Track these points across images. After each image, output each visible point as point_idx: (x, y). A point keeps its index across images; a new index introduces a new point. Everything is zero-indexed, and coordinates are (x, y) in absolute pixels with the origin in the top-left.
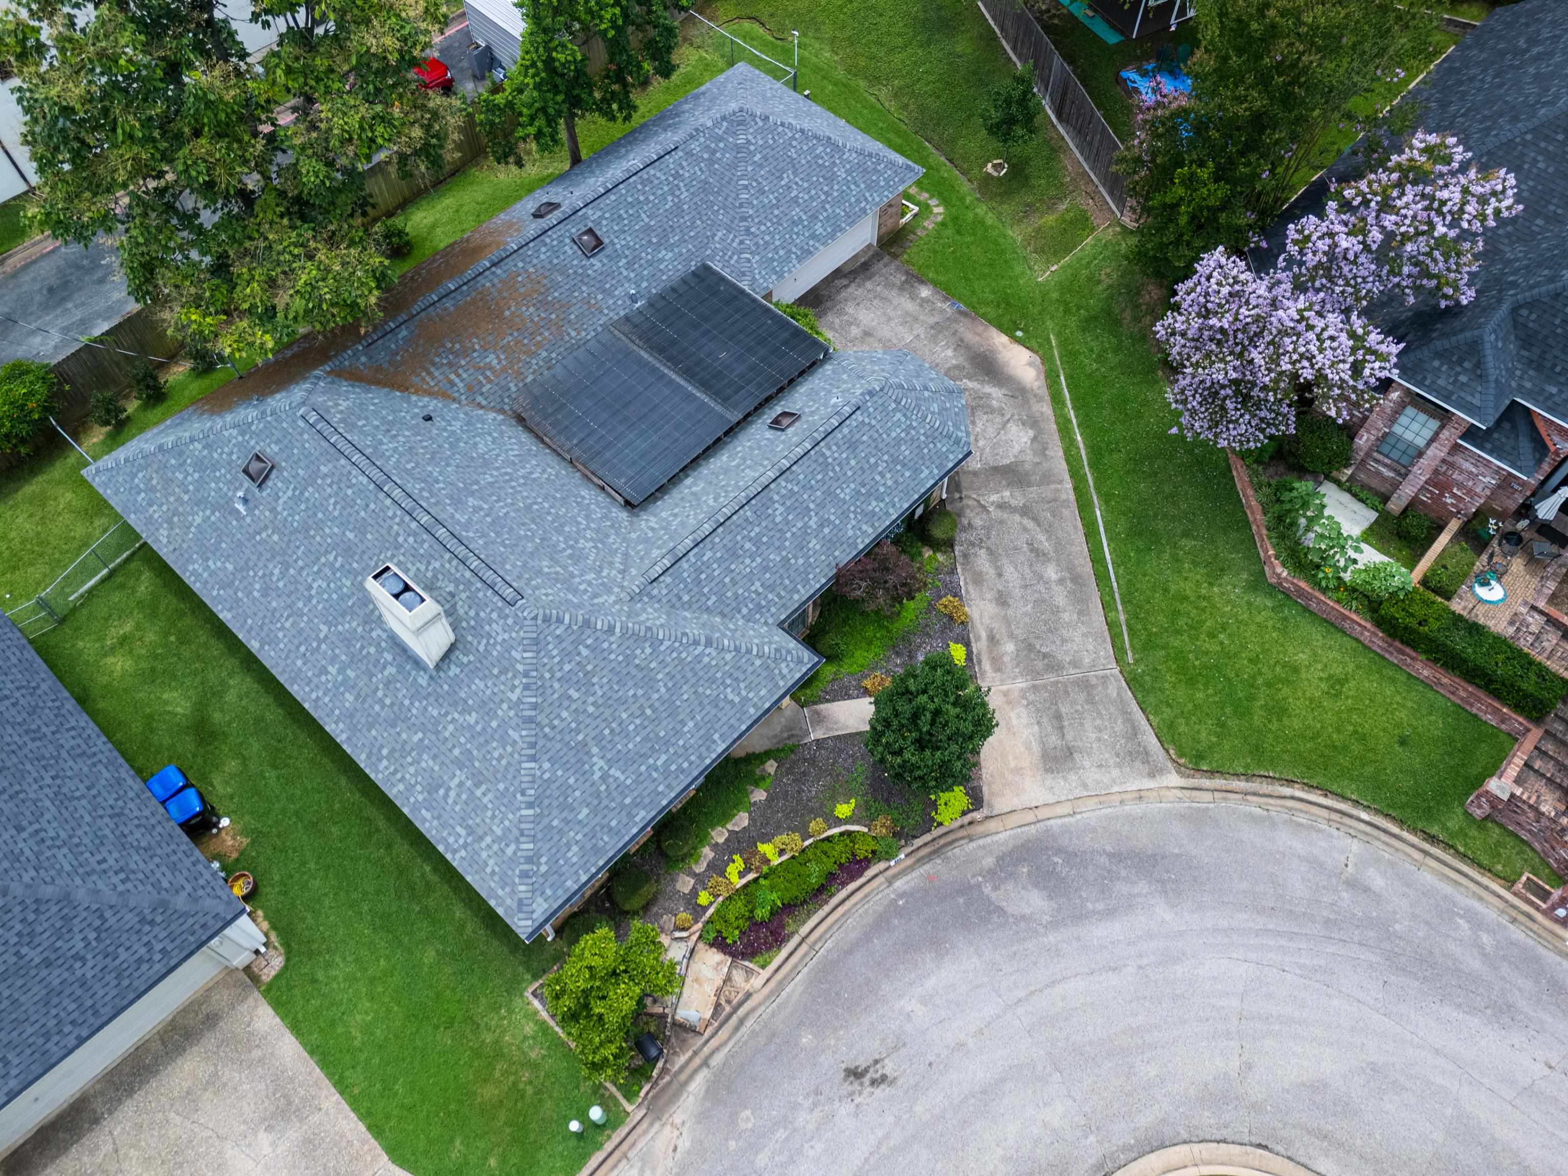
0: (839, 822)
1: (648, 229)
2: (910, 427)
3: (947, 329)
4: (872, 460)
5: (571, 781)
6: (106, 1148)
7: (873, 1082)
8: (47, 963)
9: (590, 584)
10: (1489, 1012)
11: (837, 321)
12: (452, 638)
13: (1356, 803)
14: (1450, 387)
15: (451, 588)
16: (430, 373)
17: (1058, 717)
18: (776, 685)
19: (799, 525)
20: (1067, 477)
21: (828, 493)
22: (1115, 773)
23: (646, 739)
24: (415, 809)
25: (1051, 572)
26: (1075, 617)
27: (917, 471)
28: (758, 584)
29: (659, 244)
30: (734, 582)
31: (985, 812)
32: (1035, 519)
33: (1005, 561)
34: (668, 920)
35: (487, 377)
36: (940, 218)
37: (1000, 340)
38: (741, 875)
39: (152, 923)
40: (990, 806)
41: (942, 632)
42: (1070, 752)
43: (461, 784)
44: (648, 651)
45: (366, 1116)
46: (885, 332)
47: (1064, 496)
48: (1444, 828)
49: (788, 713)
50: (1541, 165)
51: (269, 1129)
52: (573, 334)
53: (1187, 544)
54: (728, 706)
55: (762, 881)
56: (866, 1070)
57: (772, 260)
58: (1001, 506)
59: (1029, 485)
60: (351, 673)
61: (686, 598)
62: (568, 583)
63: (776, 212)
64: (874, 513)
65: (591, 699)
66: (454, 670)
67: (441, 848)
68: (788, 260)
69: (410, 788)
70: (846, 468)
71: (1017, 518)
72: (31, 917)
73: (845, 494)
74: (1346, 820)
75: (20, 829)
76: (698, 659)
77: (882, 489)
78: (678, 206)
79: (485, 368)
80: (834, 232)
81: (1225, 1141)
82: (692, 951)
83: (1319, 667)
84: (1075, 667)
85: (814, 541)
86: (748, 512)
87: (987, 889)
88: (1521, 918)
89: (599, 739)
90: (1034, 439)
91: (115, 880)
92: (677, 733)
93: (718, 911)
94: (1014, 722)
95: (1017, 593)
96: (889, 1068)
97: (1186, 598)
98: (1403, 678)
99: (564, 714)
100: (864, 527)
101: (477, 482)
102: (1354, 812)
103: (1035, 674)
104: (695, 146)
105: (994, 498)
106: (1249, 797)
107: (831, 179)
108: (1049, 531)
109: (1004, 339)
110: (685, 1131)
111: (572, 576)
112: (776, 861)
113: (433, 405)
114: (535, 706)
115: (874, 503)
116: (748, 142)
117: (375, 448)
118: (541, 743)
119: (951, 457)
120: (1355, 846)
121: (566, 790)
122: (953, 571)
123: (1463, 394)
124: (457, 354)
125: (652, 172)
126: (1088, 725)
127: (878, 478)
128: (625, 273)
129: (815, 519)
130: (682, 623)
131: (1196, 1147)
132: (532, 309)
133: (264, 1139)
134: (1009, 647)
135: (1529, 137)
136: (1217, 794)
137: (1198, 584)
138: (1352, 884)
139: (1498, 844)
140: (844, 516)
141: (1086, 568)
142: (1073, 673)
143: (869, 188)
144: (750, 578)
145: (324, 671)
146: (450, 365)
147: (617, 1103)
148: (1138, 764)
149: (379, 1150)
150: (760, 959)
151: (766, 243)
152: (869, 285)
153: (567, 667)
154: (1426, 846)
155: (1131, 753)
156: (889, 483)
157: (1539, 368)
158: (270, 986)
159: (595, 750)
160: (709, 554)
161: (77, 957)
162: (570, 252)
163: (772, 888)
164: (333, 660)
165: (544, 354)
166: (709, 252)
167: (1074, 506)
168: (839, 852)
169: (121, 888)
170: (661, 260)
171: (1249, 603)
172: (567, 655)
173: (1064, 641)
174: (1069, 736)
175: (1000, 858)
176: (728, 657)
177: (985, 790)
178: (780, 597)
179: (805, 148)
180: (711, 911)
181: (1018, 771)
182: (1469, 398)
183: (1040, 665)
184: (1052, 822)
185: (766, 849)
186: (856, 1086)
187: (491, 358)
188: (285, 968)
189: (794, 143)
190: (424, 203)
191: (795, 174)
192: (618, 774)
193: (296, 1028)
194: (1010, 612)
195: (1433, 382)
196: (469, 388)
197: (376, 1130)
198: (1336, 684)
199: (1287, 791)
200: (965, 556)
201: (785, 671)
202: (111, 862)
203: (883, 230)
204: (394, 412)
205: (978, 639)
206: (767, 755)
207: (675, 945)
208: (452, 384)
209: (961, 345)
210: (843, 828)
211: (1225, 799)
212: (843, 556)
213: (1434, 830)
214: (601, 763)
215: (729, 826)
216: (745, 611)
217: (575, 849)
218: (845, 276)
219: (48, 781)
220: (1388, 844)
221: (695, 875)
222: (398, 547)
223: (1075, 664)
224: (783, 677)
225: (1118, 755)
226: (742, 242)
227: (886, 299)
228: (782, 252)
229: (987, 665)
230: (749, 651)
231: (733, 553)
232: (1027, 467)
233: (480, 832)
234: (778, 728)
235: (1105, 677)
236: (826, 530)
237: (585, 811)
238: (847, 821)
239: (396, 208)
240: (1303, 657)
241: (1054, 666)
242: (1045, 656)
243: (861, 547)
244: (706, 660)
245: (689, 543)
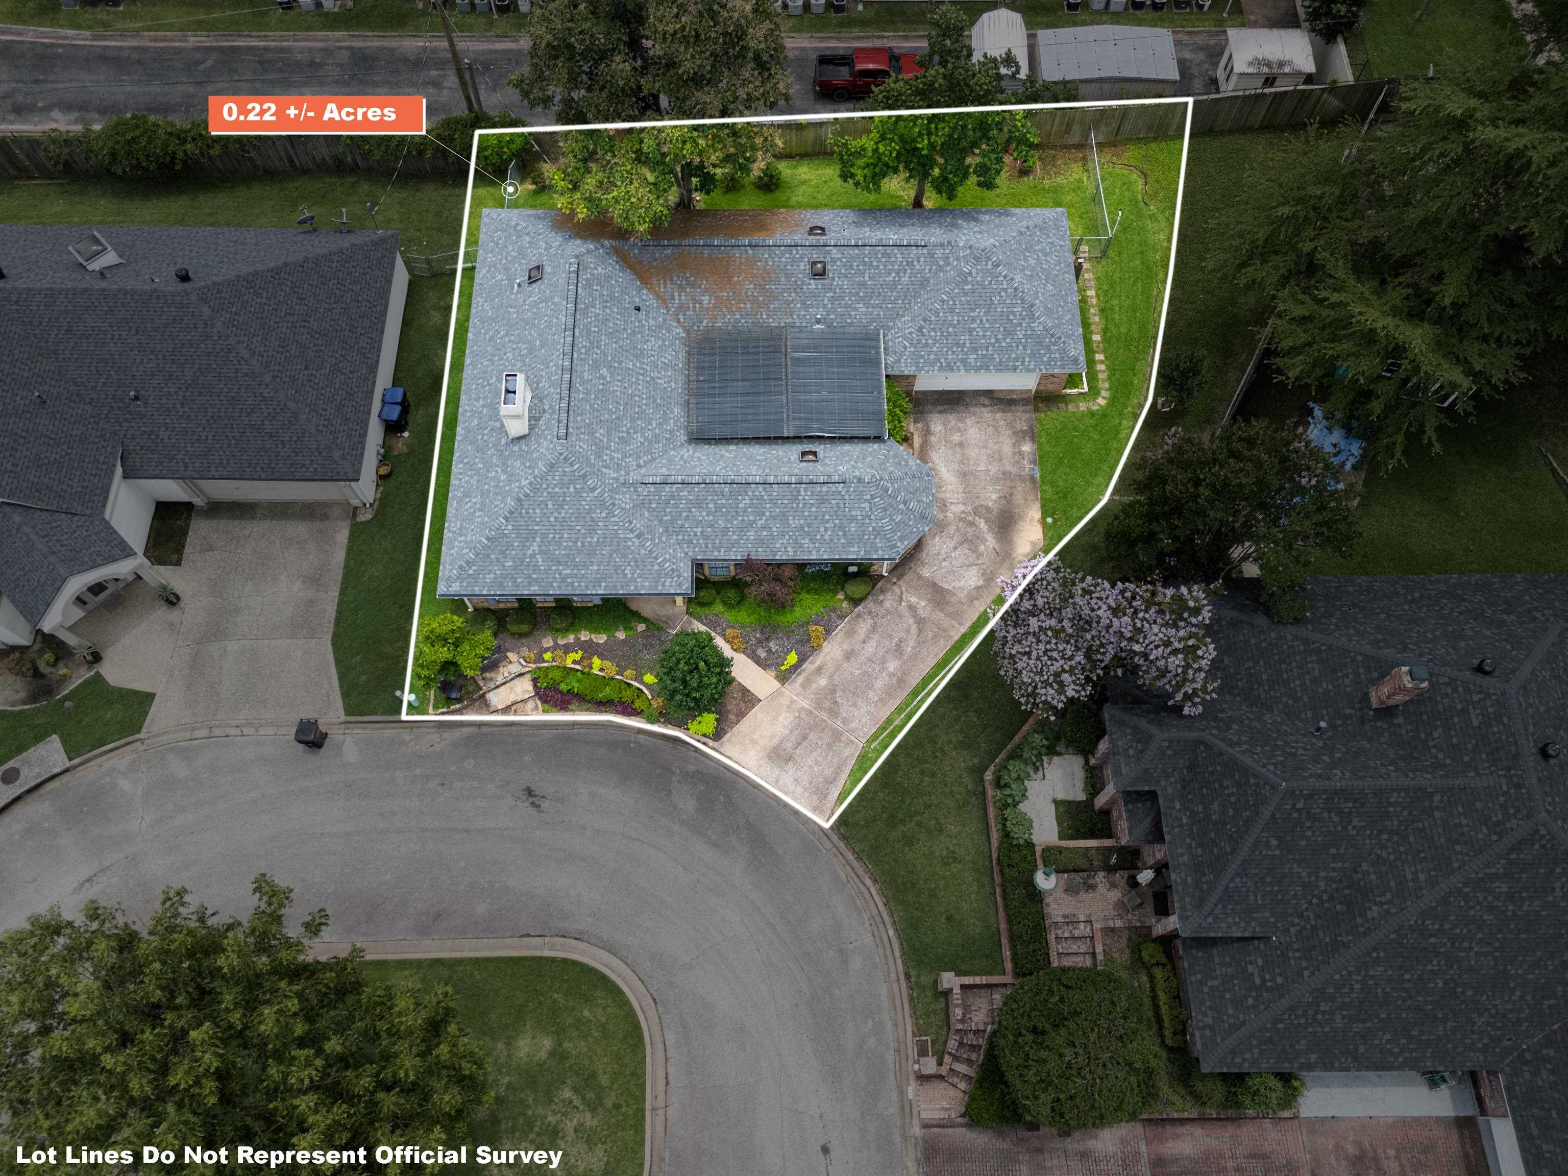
0: (642, 682)
1: (863, 284)
2: (869, 517)
3: (1011, 481)
4: (827, 517)
5: (516, 544)
6: (246, 532)
7: (533, 804)
8: (271, 435)
9: (612, 459)
10: (827, 1068)
11: (953, 423)
12: (527, 432)
13: (894, 923)
14: (1121, 750)
15: (546, 407)
16: (665, 283)
17: (805, 738)
18: (656, 587)
19: (751, 518)
20: (968, 624)
21: (784, 514)
22: (799, 790)
23: (568, 555)
24: (454, 496)
25: (893, 666)
26: (876, 699)
27: (850, 544)
28: (700, 529)
29: (863, 299)
30: (687, 518)
31: (715, 744)
32: (920, 630)
33: (876, 637)
34: (525, 651)
35: (694, 307)
36: (1095, 408)
37: (1035, 513)
38: (574, 662)
39: (320, 453)
40: (721, 745)
41: (797, 642)
42: (789, 759)
43: (475, 503)
44: (604, 515)
45: (339, 612)
46: (972, 453)
47: (952, 633)
48: (919, 976)
49: (677, 610)
50: (1347, 681)
51: (304, 582)
52: (765, 316)
53: (973, 717)
54: (621, 576)
55: (579, 674)
56: (535, 796)
57: (922, 357)
58: (912, 608)
59: (942, 610)
60: (485, 411)
61: (654, 506)
62: (600, 450)
63: (951, 329)
64: (802, 546)
65: (556, 514)
66: (516, 448)
67: (446, 525)
68: (932, 364)
69: (460, 486)
70: (806, 509)
71: (912, 621)
72: (278, 410)
73: (794, 523)
74: (881, 926)
75: (307, 368)
76: (626, 540)
77: (819, 537)
78: (895, 284)
79: (697, 301)
80: (982, 367)
81: (643, 982)
82: (521, 675)
83: (955, 841)
84: (843, 723)
85: (752, 533)
86: (727, 489)
87: (675, 779)
88: (903, 1054)
89: (545, 536)
90: (978, 588)
91: (322, 422)
92: (585, 566)
93: (548, 668)
94: (781, 719)
95: (862, 659)
96: (545, 805)
97: (935, 742)
98: (988, 889)
99: (538, 511)
100: (789, 549)
101: (620, 363)
102: (889, 926)
103: (819, 706)
104: (939, 253)
105: (913, 600)
106: (848, 867)
107: (1008, 333)
108: (919, 644)
109: (1038, 515)
110: (443, 743)
111: (608, 448)
112: (595, 671)
113: (652, 301)
114: (527, 495)
115: (807, 541)
116: (970, 273)
117: (587, 307)
118: (516, 514)
119: (880, 552)
120: (868, 940)
121: (510, 546)
122: (842, 617)
123: (1122, 760)
124: (688, 283)
125: (896, 251)
126: (814, 755)
127: (822, 529)
128: (826, 302)
129: (763, 522)
130: (638, 515)
131: (628, 971)
132: (752, 286)
133: (299, 584)
134: (823, 682)
135: (1359, 658)
136: (834, 850)
137: (949, 742)
138: (842, 952)
139: (934, 1012)
140: (782, 534)
141: (914, 680)
142: (838, 724)
143: (1032, 355)
144: (699, 523)
145: (477, 400)
146: (680, 286)
147: (428, 704)
148: (815, 797)
149: (331, 631)
150: (546, 707)
151: (927, 344)
152: (999, 415)
153: (557, 490)
154: (902, 977)
155: (818, 789)
156: (827, 537)
157: (1184, 787)
158: (357, 523)
159: (538, 539)
160: (685, 493)
161: (283, 443)
162: (802, 267)
163: (580, 681)
164: (485, 398)
165: (738, 316)
166: (891, 324)
167: (950, 644)
168: (627, 695)
169: (320, 428)
170: (855, 309)
171: (960, 776)
172: (561, 484)
173: (854, 705)
174: (797, 751)
175: (698, 772)
176: (643, 552)
177: (728, 735)
178: (707, 547)
179: (1008, 301)
180: (545, 665)
181: (754, 742)
182: (1123, 765)
183: (827, 704)
184: (741, 780)
185: (597, 662)
186: (524, 798)
187: (706, 299)
188: (368, 522)
189: (1003, 294)
190: (816, 162)
191: (986, 314)
192: (540, 560)
193: (349, 550)
194: (845, 665)
195: (1117, 740)
196: (681, 306)
197: (338, 622)
198: (952, 858)
199: (869, 883)
200: (859, 615)
201: (667, 584)
202: (327, 413)
203: (1042, 388)
204: (623, 292)
205: (812, 663)
206: (645, 620)
207: (517, 664)
208: (673, 298)
209: (1008, 498)
210: (641, 687)
211: (835, 855)
212: (762, 554)
213: (913, 973)
214: (536, 548)
215: (593, 636)
216: (680, 537)
217: (492, 576)
218: (992, 398)
219: (338, 355)
220: (886, 957)
221: (556, 643)
222: (547, 367)
223: (845, 721)
224: (664, 586)
225: (810, 783)
226: (911, 333)
227: (999, 433)
228: (932, 357)
229: (800, 679)
230: (656, 558)
231: (700, 503)
232: (953, 599)
233: (464, 532)
234: (665, 613)
235: (852, 742)
236: (765, 533)
237: (510, 563)
238: (646, 685)
239: (798, 155)
240: (953, 829)
241: (833, 712)
242: (836, 702)
243: (778, 557)
244: (630, 543)
245: (679, 479)
